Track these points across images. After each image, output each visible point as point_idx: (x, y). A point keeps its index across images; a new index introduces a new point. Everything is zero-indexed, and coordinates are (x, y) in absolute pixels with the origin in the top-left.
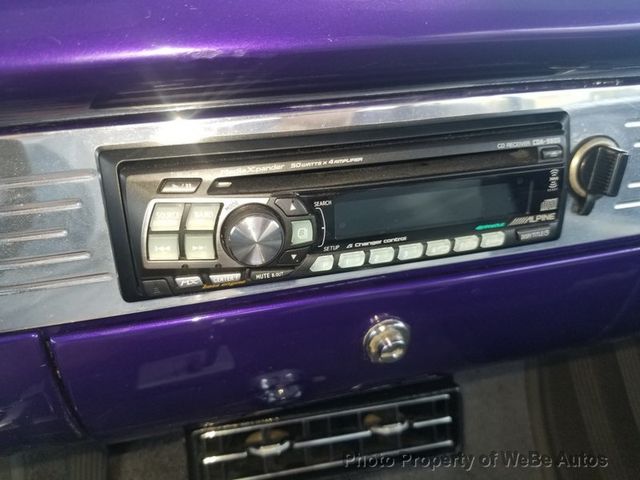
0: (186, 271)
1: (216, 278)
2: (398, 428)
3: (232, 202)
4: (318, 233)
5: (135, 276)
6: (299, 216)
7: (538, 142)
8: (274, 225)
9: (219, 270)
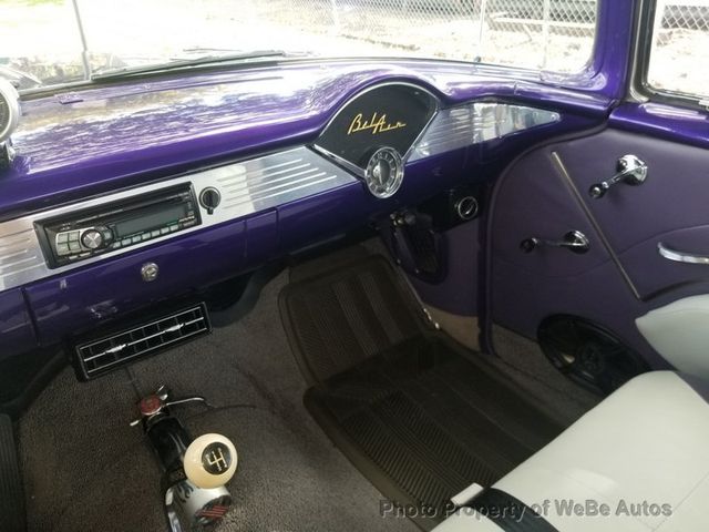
0: (71, 254)
1: (82, 255)
2: (178, 327)
3: (82, 231)
4: (113, 235)
5: (53, 259)
6: (106, 231)
7: (181, 195)
8: (98, 235)
9: (82, 252)
